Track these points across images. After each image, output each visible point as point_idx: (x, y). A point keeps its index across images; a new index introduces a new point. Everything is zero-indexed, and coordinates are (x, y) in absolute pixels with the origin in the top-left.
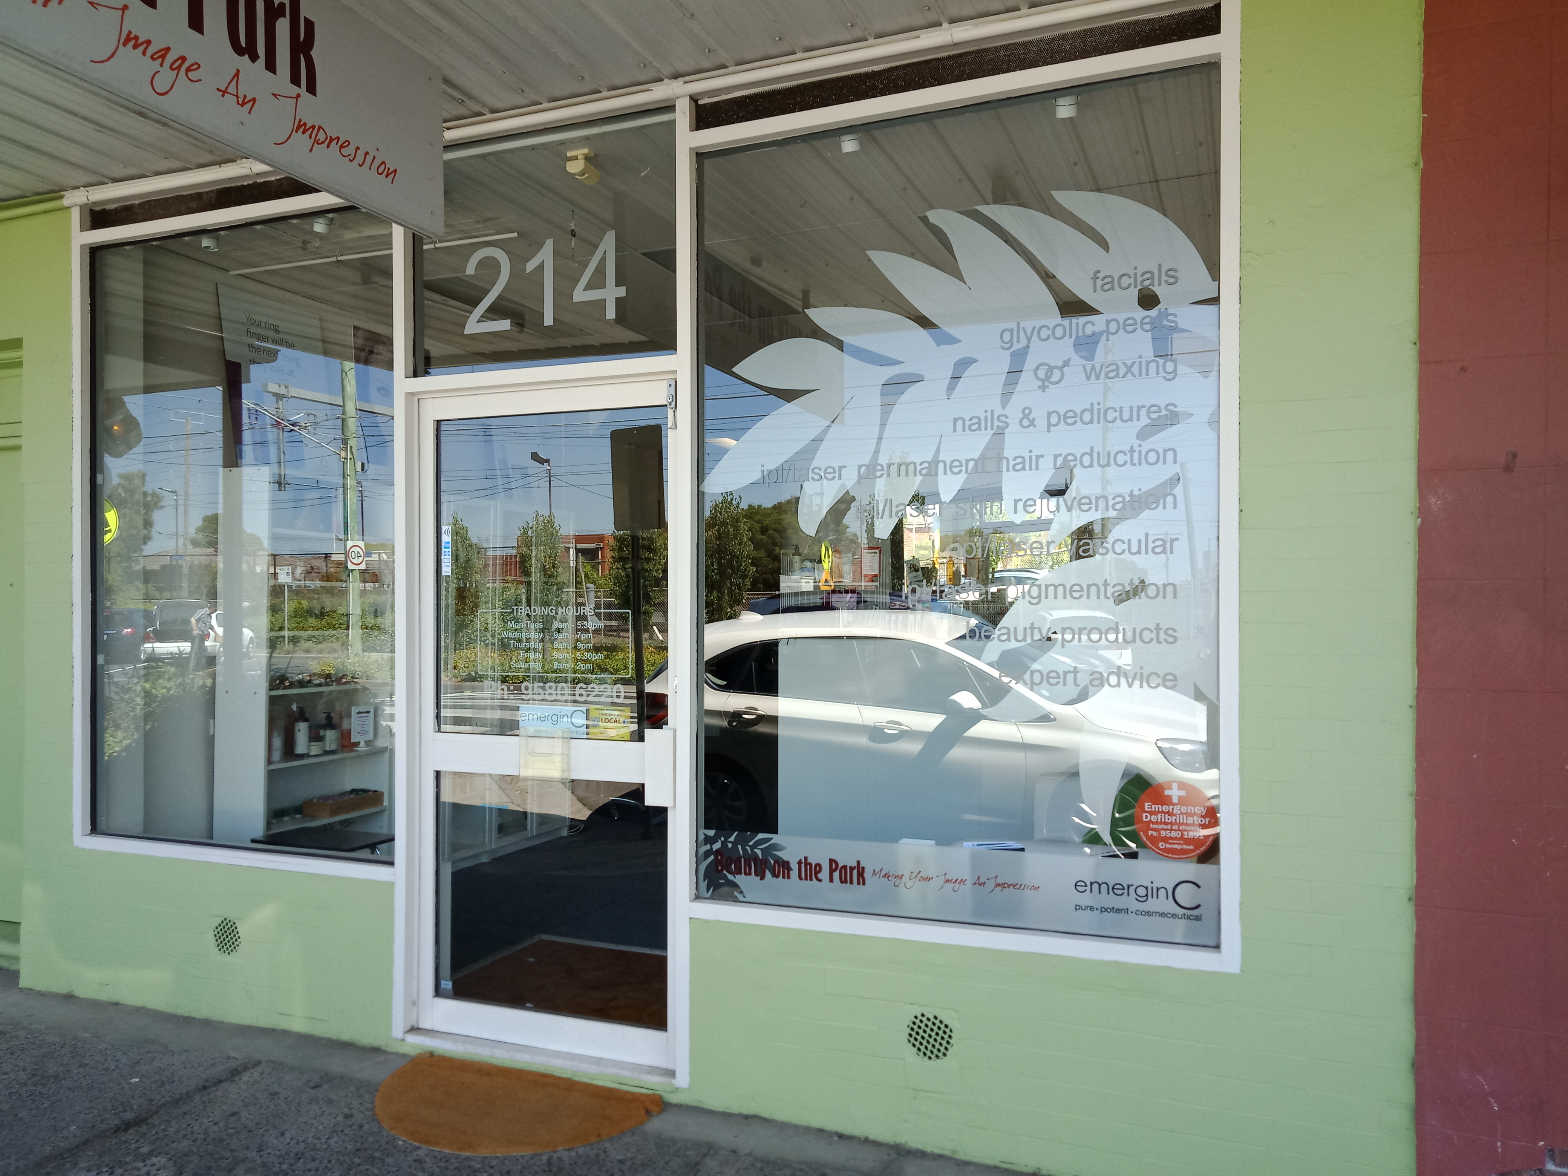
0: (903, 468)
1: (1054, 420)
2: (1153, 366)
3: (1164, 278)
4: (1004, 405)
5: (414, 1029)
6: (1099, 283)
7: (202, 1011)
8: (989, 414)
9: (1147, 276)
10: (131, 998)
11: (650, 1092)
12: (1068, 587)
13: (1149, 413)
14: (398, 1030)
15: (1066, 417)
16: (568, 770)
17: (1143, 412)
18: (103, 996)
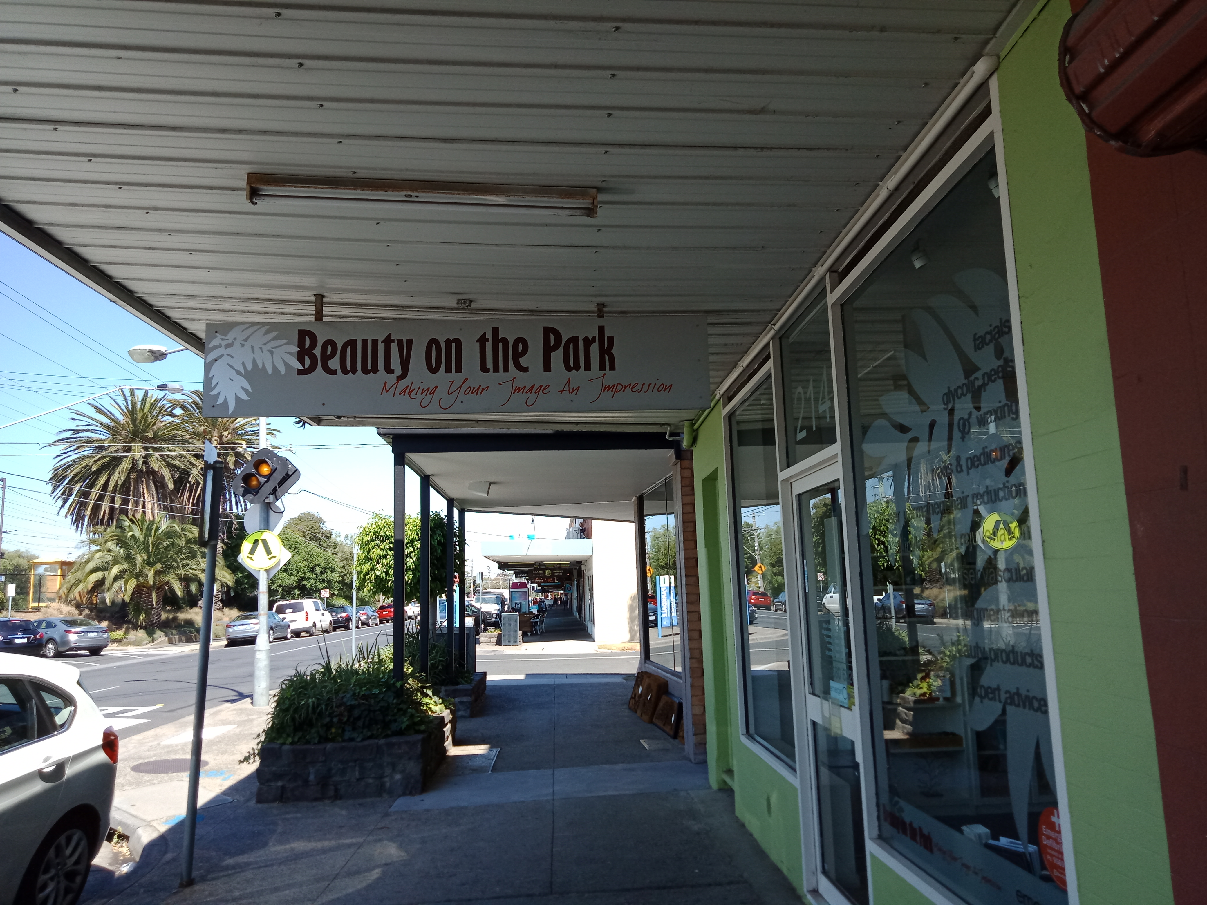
1: (969, 463)
3: (1003, 329)
6: (977, 343)
9: (996, 330)
13: (1009, 451)
15: (974, 462)
16: (841, 729)
17: (1006, 451)
18: (750, 829)
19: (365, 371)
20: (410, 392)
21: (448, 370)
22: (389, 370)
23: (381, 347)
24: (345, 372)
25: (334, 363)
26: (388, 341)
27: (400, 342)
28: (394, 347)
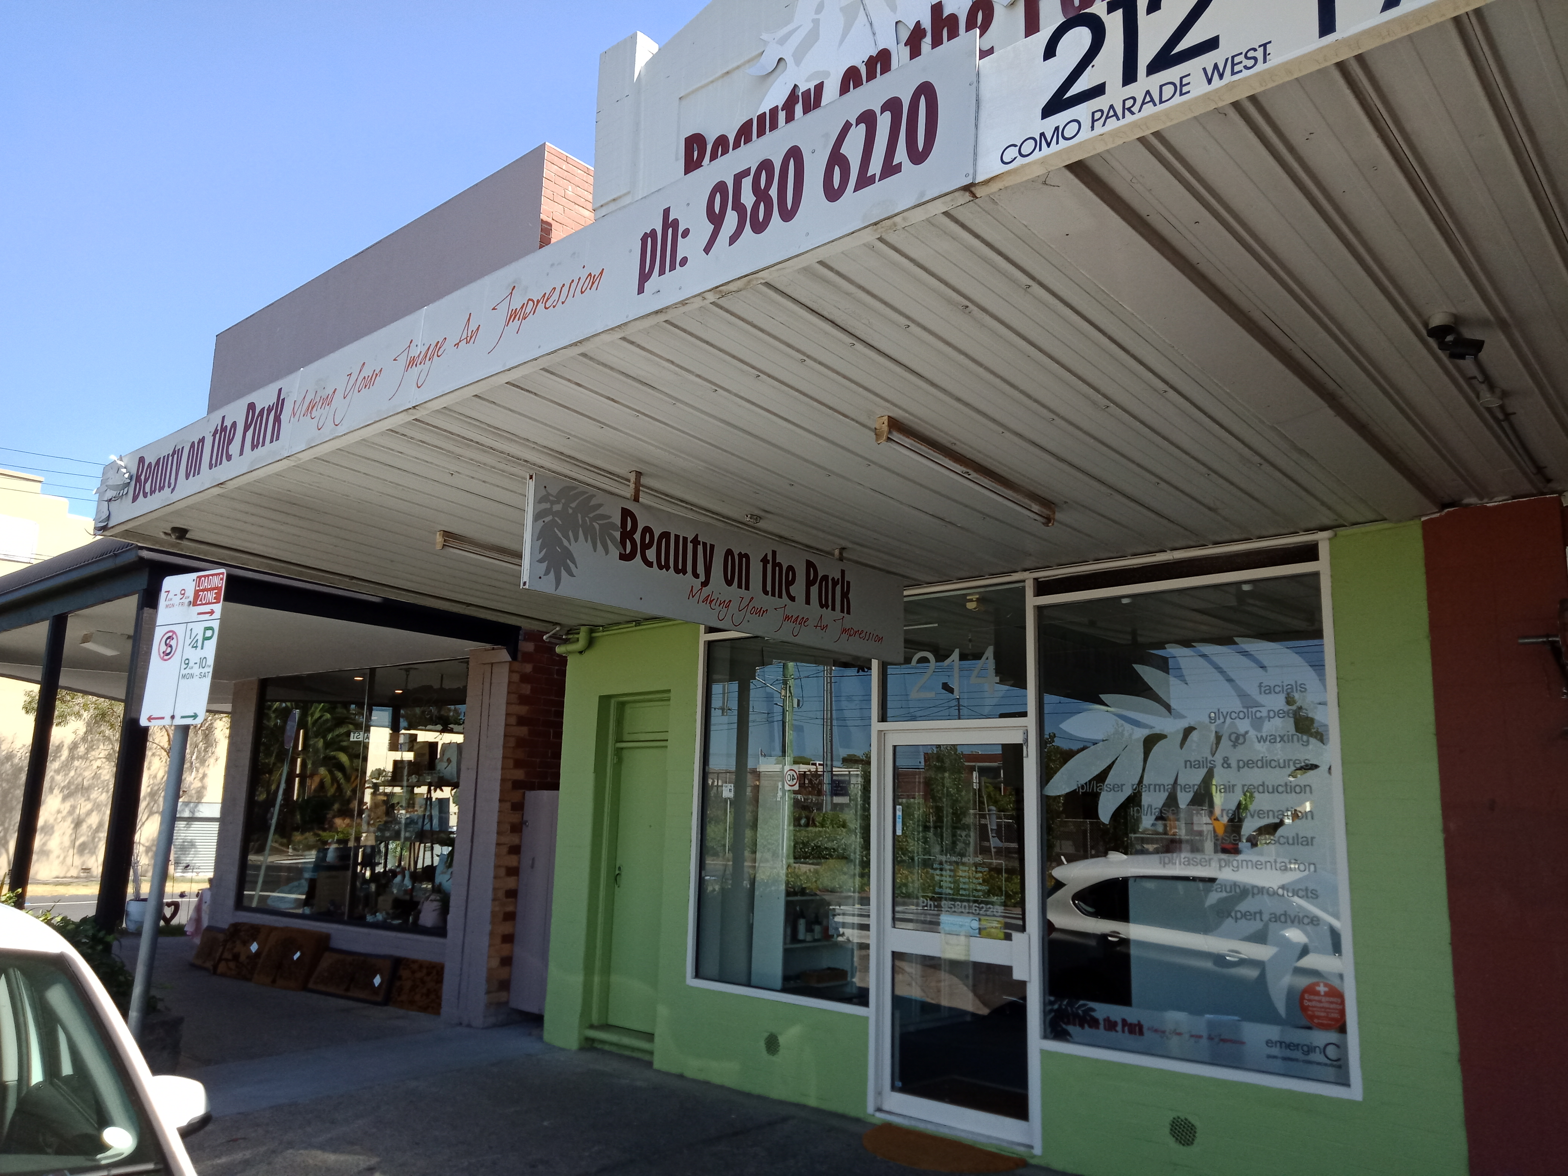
0: (1157, 787)
1: (1241, 764)
2: (1295, 738)
3: (1299, 688)
4: (1213, 755)
5: (879, 1110)
6: (1263, 689)
7: (757, 1090)
8: (1204, 760)
9: (1289, 687)
10: (717, 1080)
11: (1018, 1156)
12: (1254, 863)
13: (1294, 763)
14: (870, 1109)
15: (1248, 764)
16: (969, 955)
17: (1291, 763)
18: (701, 1077)
19: (677, 571)
20: (711, 602)
21: (740, 586)
22: (696, 576)
23: (690, 546)
24: (661, 567)
25: (651, 554)
26: (695, 542)
27: (705, 544)
28: (700, 548)
